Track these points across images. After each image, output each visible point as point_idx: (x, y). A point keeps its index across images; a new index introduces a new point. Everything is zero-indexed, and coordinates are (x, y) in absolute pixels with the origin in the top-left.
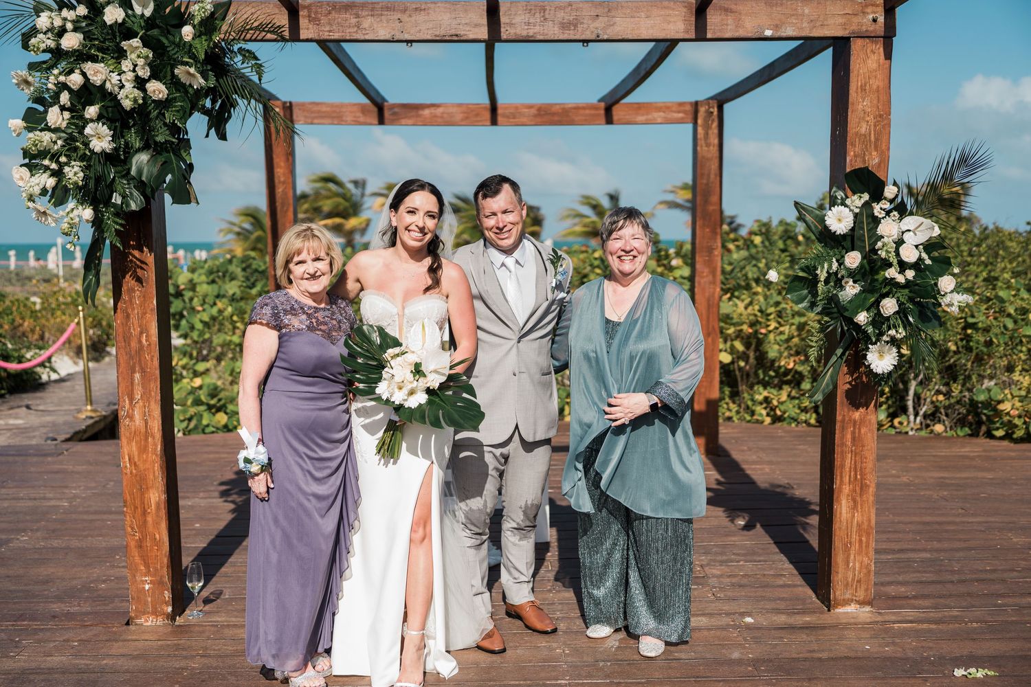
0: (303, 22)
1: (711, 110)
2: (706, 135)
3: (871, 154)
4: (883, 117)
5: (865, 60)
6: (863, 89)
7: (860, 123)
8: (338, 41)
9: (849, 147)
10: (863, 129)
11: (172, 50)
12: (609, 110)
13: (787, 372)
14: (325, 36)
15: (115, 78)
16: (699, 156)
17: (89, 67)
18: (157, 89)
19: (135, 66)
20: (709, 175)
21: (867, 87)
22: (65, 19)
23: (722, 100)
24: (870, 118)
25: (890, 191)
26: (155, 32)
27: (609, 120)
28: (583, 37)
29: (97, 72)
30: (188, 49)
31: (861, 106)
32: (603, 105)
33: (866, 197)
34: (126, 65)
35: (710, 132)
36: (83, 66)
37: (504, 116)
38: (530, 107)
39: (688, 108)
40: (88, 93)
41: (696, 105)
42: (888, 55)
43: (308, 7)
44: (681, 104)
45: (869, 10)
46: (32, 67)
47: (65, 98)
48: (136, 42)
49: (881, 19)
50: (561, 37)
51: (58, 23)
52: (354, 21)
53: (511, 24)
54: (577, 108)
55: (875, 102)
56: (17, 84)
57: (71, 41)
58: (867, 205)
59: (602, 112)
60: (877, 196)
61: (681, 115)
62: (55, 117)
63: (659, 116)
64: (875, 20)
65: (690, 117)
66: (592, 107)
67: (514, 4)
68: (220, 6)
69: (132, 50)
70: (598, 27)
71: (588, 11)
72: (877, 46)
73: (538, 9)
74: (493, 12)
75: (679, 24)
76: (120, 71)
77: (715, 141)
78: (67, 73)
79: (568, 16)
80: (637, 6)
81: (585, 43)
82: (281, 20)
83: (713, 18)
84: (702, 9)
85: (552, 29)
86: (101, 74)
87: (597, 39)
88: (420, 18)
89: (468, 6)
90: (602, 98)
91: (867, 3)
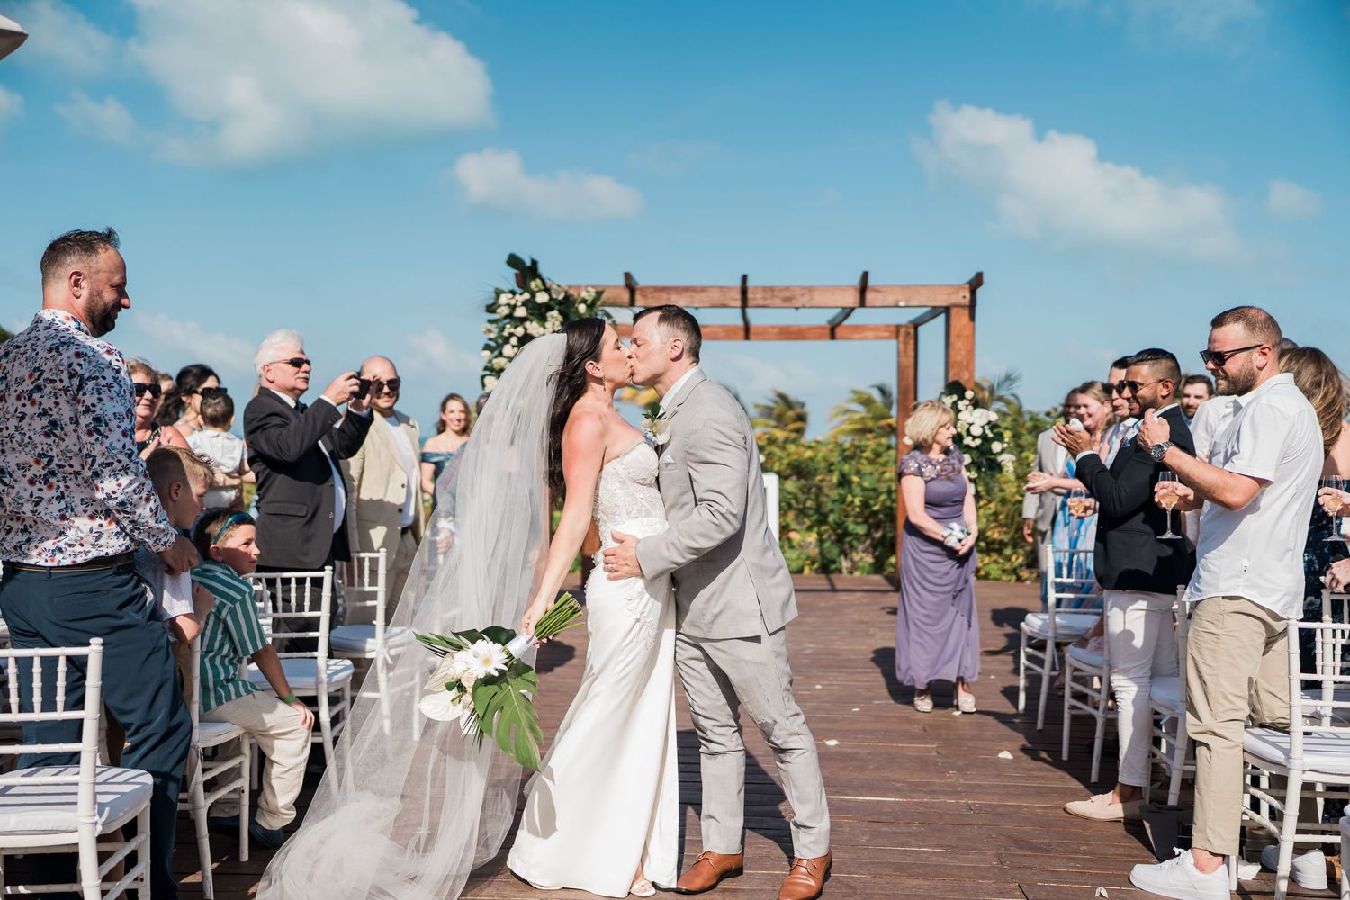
0: (638, 296)
1: (909, 331)
2: (905, 349)
3: (963, 372)
4: (971, 352)
5: (960, 319)
6: (958, 335)
7: (958, 355)
9: (951, 368)
10: (959, 358)
12: (833, 331)
13: (994, 541)
16: (901, 364)
17: (528, 324)
19: (553, 324)
20: (908, 379)
21: (961, 335)
22: (517, 301)
23: (916, 325)
24: (963, 353)
25: (969, 394)
26: (562, 307)
27: (833, 336)
28: (796, 306)
31: (957, 344)
32: (828, 326)
33: (955, 397)
34: (548, 325)
35: (908, 347)
36: (524, 324)
37: (755, 334)
38: (774, 327)
39: (893, 329)
41: (898, 327)
42: (972, 318)
43: (642, 289)
44: (888, 326)
45: (961, 291)
46: (490, 321)
47: (514, 341)
48: (555, 313)
49: (968, 296)
50: (783, 306)
51: (513, 302)
52: (665, 296)
53: (755, 299)
54: (810, 329)
55: (965, 342)
56: (485, 333)
57: (521, 312)
58: (955, 403)
59: (828, 332)
60: (962, 397)
61: (886, 334)
62: (508, 350)
63: (871, 334)
64: (964, 297)
65: (894, 335)
66: (822, 328)
67: (756, 288)
68: (599, 294)
69: (552, 316)
70: (804, 300)
71: (798, 292)
72: (966, 312)
73: (770, 290)
74: (744, 291)
75: (851, 299)
76: (545, 328)
77: (911, 353)
78: (515, 328)
79: (787, 294)
80: (826, 289)
81: (797, 308)
82: (626, 296)
83: (870, 296)
84: (863, 289)
85: (778, 302)
86: (535, 329)
87: (804, 307)
88: (703, 295)
89: (730, 288)
90: (829, 322)
91: (960, 287)
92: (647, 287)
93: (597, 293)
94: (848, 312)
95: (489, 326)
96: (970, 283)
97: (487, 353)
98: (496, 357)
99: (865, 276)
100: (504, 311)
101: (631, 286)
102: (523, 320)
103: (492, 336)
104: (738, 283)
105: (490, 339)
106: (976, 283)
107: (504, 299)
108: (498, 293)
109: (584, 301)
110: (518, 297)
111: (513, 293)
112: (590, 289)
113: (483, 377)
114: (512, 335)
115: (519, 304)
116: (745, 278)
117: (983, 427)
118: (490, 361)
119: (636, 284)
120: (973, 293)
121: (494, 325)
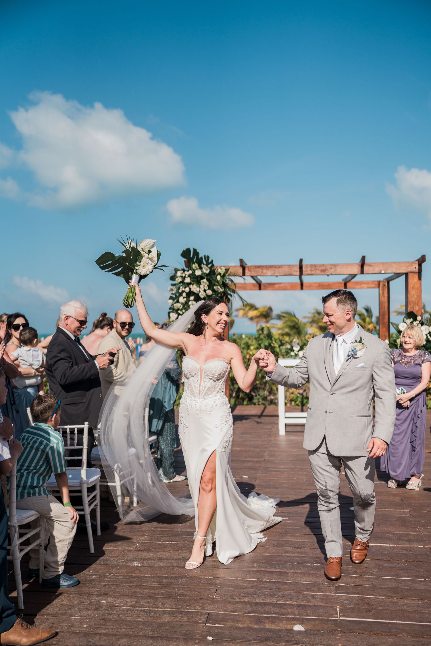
0: (246, 271)
1: (385, 284)
2: (383, 293)
3: (416, 307)
4: (419, 296)
5: (413, 279)
6: (413, 288)
7: (413, 297)
8: (256, 276)
9: (409, 305)
10: (413, 299)
11: (213, 282)
12: (345, 285)
14: (253, 275)
15: (198, 289)
16: (381, 301)
17: (191, 286)
18: (209, 292)
19: (204, 286)
20: (384, 308)
21: (414, 287)
22: (186, 274)
23: (388, 281)
24: (415, 296)
25: (419, 318)
26: (209, 277)
28: (328, 274)
29: (194, 288)
30: (218, 282)
31: (413, 293)
32: (343, 282)
33: (412, 320)
34: (202, 286)
35: (385, 292)
36: (189, 286)
37: (306, 286)
38: (315, 283)
39: (376, 283)
40: (190, 293)
41: (379, 282)
42: (420, 278)
43: (248, 267)
44: (373, 282)
45: (414, 265)
46: (172, 285)
47: (184, 295)
48: (205, 280)
49: (417, 267)
50: (321, 274)
51: (184, 275)
52: (261, 270)
53: (306, 271)
54: (334, 284)
55: (416, 291)
56: (170, 291)
57: (188, 280)
58: (412, 323)
59: (343, 285)
60: (415, 320)
61: (373, 286)
62: (182, 300)
63: (365, 286)
64: (415, 268)
65: (377, 286)
66: (340, 283)
67: (307, 265)
68: (227, 270)
69: (204, 282)
70: (332, 271)
71: (329, 267)
72: (417, 275)
73: (314, 266)
74: (301, 268)
75: (356, 270)
76: (200, 288)
77: (386, 295)
78: (185, 288)
79: (323, 268)
80: (343, 265)
81: (328, 275)
82: (240, 271)
83: (366, 268)
84: (362, 266)
85: (318, 272)
86: (195, 288)
87: (332, 274)
88: (280, 269)
89: (293, 266)
90: (343, 280)
91: (412, 263)
92: (252, 266)
93: (226, 270)
94: (354, 276)
95: (172, 287)
96: (418, 260)
97: (171, 301)
98: (175, 303)
99: (364, 258)
100: (179, 280)
101: (243, 266)
102: (189, 284)
103: (174, 292)
104: (298, 263)
105: (172, 294)
106: (422, 260)
107: (179, 274)
108: (176, 270)
109: (220, 274)
110: (186, 272)
111: (184, 270)
112: (222, 268)
113: (169, 313)
114: (183, 291)
115: (187, 276)
116: (301, 261)
117: (426, 335)
118: (172, 305)
119: (246, 264)
120: (420, 265)
121: (175, 287)
